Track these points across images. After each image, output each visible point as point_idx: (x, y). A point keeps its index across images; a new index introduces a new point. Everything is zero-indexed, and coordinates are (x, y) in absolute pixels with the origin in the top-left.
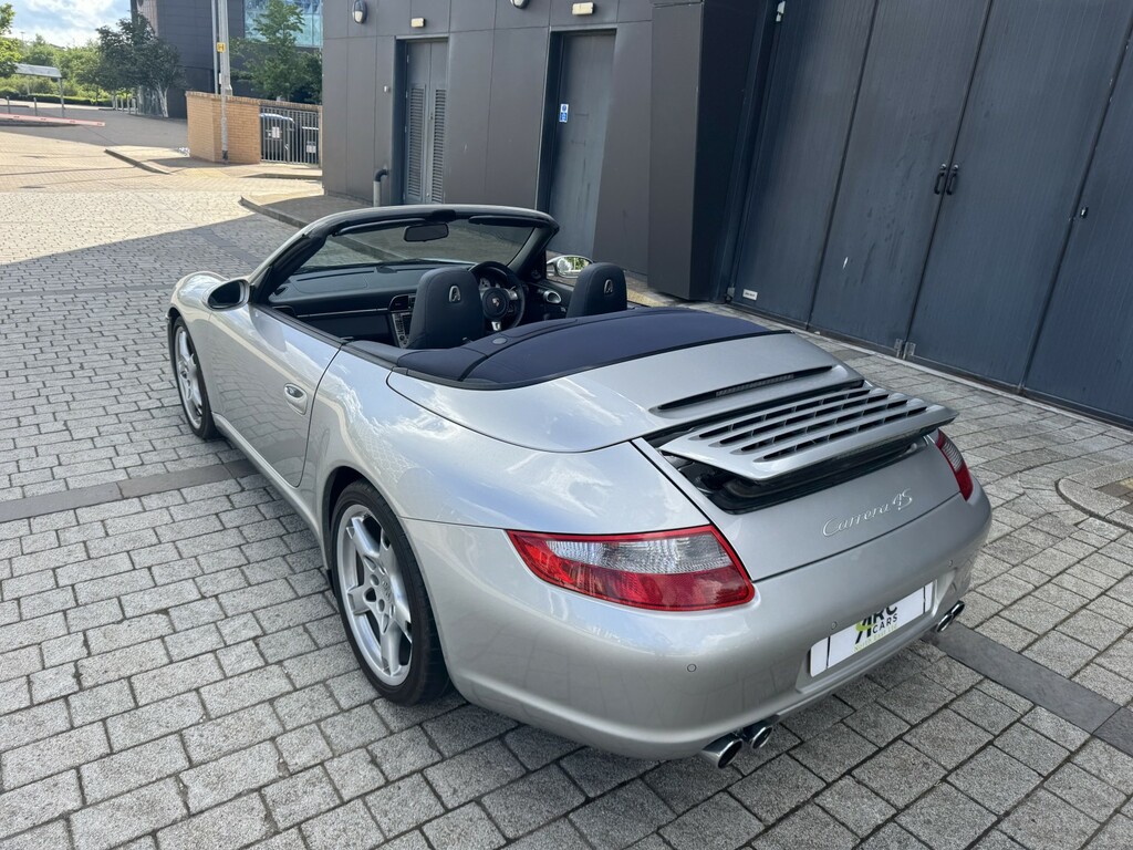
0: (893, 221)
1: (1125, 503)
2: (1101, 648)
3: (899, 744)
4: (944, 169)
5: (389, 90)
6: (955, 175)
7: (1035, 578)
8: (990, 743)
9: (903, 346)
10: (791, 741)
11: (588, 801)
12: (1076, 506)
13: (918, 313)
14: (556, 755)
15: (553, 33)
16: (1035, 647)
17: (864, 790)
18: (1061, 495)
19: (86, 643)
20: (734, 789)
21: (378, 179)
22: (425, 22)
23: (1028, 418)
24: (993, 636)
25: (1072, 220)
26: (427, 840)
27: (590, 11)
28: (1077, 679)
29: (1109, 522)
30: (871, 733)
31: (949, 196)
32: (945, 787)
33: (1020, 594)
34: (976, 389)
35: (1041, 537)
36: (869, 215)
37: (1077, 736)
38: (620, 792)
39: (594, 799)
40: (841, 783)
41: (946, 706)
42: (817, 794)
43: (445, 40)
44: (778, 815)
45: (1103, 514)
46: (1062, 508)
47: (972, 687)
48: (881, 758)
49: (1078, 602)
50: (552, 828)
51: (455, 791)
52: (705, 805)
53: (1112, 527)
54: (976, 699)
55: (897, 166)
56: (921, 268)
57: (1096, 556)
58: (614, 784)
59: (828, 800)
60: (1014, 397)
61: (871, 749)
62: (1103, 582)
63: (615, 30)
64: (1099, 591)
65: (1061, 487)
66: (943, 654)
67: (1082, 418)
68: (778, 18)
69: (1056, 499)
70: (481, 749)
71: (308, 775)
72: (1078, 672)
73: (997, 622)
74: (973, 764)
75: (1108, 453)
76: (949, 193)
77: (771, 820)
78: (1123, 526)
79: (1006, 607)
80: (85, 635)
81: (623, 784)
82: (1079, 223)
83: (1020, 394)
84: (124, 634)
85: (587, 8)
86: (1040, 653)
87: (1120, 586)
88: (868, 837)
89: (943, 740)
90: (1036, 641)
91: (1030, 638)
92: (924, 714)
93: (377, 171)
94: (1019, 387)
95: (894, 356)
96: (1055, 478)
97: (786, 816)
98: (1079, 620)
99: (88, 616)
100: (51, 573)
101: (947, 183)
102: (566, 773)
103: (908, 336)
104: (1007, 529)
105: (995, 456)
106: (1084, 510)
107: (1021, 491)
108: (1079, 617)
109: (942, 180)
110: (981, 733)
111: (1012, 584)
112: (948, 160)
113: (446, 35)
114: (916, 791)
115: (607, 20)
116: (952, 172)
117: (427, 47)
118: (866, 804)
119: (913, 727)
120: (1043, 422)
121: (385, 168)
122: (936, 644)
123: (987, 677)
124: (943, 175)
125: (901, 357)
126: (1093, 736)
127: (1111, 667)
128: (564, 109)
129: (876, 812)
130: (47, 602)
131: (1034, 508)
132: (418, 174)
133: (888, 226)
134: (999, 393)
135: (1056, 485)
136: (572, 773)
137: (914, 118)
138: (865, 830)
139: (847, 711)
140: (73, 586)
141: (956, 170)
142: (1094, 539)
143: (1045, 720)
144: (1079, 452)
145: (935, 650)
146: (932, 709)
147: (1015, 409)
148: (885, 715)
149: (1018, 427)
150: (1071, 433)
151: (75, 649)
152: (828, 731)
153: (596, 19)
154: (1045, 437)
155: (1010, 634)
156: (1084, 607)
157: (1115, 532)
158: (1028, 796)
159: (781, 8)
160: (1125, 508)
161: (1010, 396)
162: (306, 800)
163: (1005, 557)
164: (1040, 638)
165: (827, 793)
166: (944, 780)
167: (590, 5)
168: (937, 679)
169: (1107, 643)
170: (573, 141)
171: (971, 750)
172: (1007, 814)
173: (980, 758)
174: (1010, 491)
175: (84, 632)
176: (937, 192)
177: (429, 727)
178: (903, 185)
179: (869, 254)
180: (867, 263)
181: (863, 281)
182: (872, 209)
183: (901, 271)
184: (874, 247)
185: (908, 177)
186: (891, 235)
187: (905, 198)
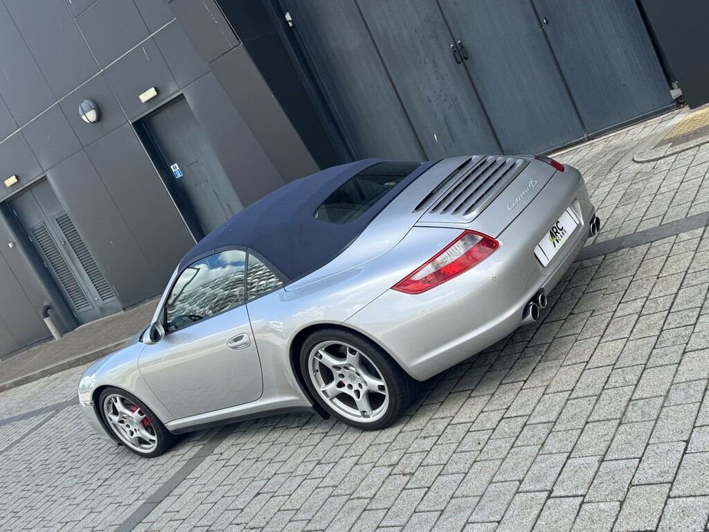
0: (446, 96)
1: (670, 144)
2: (692, 199)
3: (633, 283)
4: (453, 48)
5: (14, 244)
6: (462, 47)
7: (648, 199)
8: (668, 257)
10: (588, 314)
11: (525, 381)
12: (648, 161)
14: (498, 383)
15: (133, 124)
16: (665, 219)
17: (630, 302)
18: (638, 162)
19: (238, 524)
20: (579, 338)
21: (46, 315)
22: (17, 177)
23: (601, 147)
24: (644, 229)
25: (543, 29)
26: (475, 431)
27: (156, 93)
28: (689, 216)
29: (667, 156)
30: (620, 289)
31: (468, 61)
32: (660, 280)
33: (646, 208)
34: (563, 154)
35: (641, 184)
36: (430, 101)
37: (701, 230)
38: (535, 371)
39: (527, 379)
40: (620, 307)
41: (642, 261)
42: (612, 316)
43: (44, 179)
44: (602, 331)
45: (662, 155)
46: (642, 167)
47: (648, 249)
48: (629, 291)
49: (673, 193)
50: (520, 394)
51: (470, 418)
52: (572, 349)
53: (670, 158)
54: (653, 251)
55: (425, 63)
56: (482, 110)
57: (670, 173)
58: (530, 371)
59: (618, 314)
60: (586, 143)
61: (622, 293)
62: (679, 179)
63: (182, 94)
64: (679, 183)
65: (636, 159)
66: (628, 249)
67: (630, 128)
68: (291, 24)
69: (637, 166)
70: (465, 404)
71: (404, 458)
72: (688, 214)
73: (643, 224)
74: (666, 266)
75: (652, 133)
76: (466, 59)
77: (602, 334)
78: (675, 153)
79: (643, 217)
80: (233, 524)
81: (534, 369)
82: (547, 29)
83: (589, 140)
84: (252, 510)
85: (151, 93)
86: (668, 219)
87: (687, 175)
88: (642, 310)
89: (649, 270)
90: (664, 217)
91: (661, 218)
92: (636, 269)
93: (41, 311)
94: (585, 137)
96: (631, 158)
97: (606, 329)
98: (677, 197)
101: (461, 55)
102: (509, 383)
104: (623, 192)
105: (595, 171)
106: (653, 160)
107: (619, 174)
108: (676, 197)
109: (457, 54)
110: (662, 257)
111: (640, 208)
112: (452, 41)
113: (42, 176)
114: (649, 288)
115: (172, 91)
116: (459, 47)
117: (28, 195)
118: (634, 304)
119: (634, 276)
120: (610, 143)
121: (46, 303)
122: (623, 248)
123: (652, 242)
124: (455, 51)
126: (706, 226)
127: (700, 202)
128: (175, 168)
129: (640, 303)
131: (630, 176)
132: (78, 289)
133: (445, 100)
134: (577, 147)
135: (633, 160)
136: (510, 381)
137: (415, 31)
138: (639, 310)
139: (603, 291)
140: (195, 527)
141: (460, 44)
142: (665, 167)
143: (684, 236)
144: (638, 142)
145: (624, 250)
146: (637, 266)
147: (590, 148)
148: (619, 282)
149: (599, 154)
150: (628, 138)
152: (601, 300)
153: (163, 96)
154: (616, 148)
155: (651, 223)
156: (677, 192)
157: (673, 158)
158: (693, 259)
159: (288, 17)
160: (671, 146)
161: (584, 145)
162: (413, 462)
163: (630, 202)
164: (665, 215)
165: (616, 313)
166: (658, 278)
167: (153, 89)
168: (632, 257)
169: (694, 196)
170: (196, 185)
171: (662, 264)
172: (688, 268)
173: (667, 263)
174: (613, 178)
175: (231, 524)
176: (459, 63)
177: (436, 416)
178: (437, 72)
179: (446, 124)
180: (449, 129)
181: (453, 141)
182: (428, 97)
183: (472, 120)
184: (446, 118)
185: (436, 65)
186: (451, 104)
187: (443, 78)
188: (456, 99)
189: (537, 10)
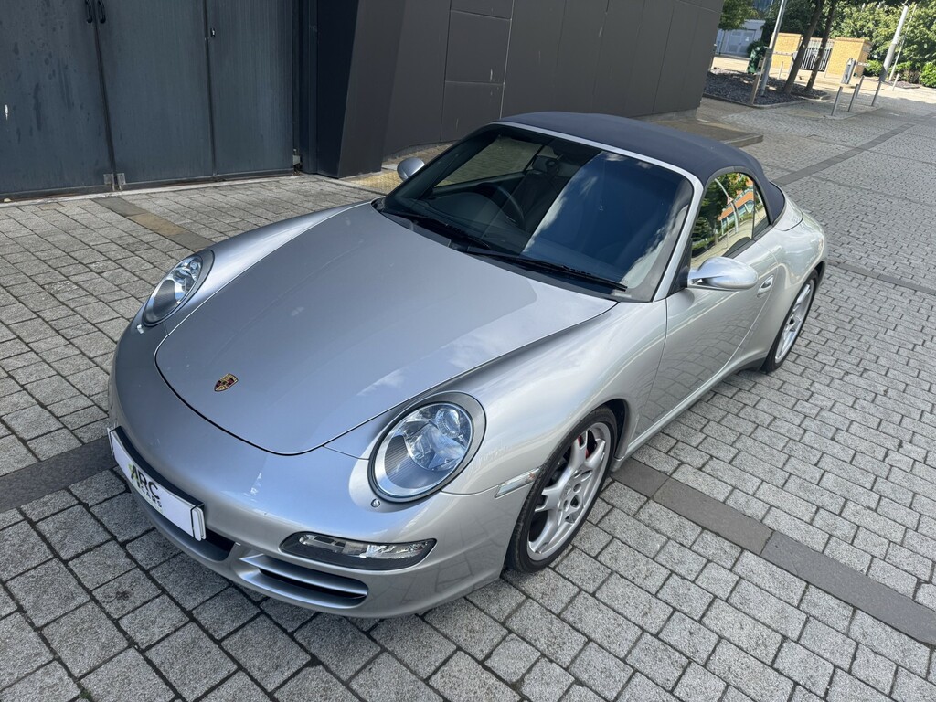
0: (50, 55)
6: (100, 3)
9: (116, 178)
13: (115, 144)
19: (886, 455)
25: (207, 40)
31: (102, 25)
36: (16, 51)
76: (102, 22)
80: (884, 459)
84: (863, 446)
94: (214, 176)
95: (111, 190)
99: (875, 466)
100: (879, 510)
101: (96, 13)
103: (114, 167)
109: (88, 7)
124: (87, 3)
125: (117, 189)
130: (894, 491)
133: (46, 62)
140: (871, 490)
151: (894, 456)
175: (883, 461)
176: (90, 22)
178: (46, 14)
179: (36, 97)
180: (38, 107)
181: (39, 127)
182: (16, 44)
183: (81, 107)
184: (37, 88)
185: (49, 5)
186: (54, 71)
187: (54, 30)
188: (66, 68)
189: (208, 15)
